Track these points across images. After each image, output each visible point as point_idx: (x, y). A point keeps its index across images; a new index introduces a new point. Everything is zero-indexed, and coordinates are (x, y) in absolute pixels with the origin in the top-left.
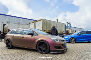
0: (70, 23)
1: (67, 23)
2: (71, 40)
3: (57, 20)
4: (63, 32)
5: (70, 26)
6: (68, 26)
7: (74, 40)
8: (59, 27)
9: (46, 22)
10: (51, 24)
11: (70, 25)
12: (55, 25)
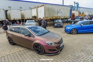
0: (78, 3)
1: (75, 2)
5: (78, 7)
8: (63, 12)
9: (49, 8)
10: (54, 10)
11: (78, 5)
12: (59, 10)
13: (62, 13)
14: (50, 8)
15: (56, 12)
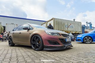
0: (91, 23)
1: (87, 22)
2: (86, 39)
3: (74, 20)
4: (80, 33)
5: (91, 27)
6: (88, 26)
7: (90, 40)
8: (74, 27)
9: (58, 21)
10: (64, 24)
11: (91, 25)
12: (69, 25)
13: (72, 27)
14: (60, 22)
15: (66, 26)
